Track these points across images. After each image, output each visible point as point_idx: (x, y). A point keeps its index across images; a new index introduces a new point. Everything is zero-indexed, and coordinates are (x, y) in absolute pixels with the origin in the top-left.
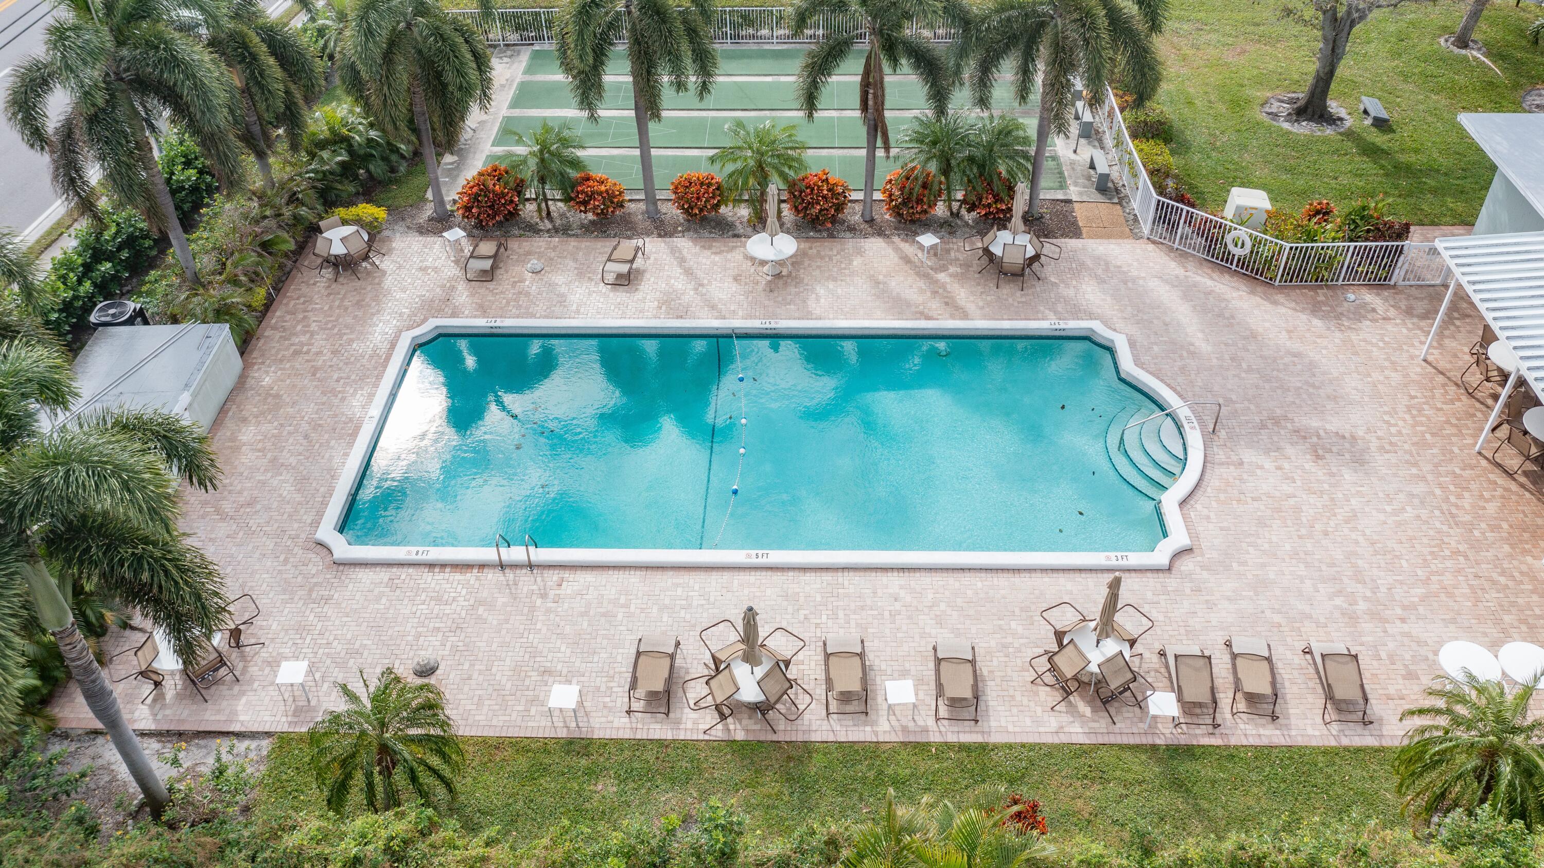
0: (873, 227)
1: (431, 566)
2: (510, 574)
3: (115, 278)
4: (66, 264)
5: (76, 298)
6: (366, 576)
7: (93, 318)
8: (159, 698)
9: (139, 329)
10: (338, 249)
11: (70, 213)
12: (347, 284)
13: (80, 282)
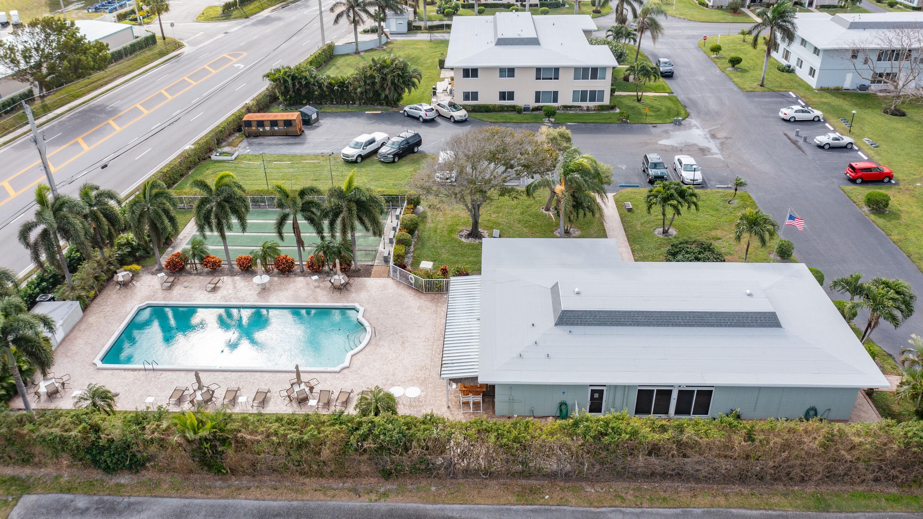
0: (303, 273)
1: (125, 370)
2: (147, 372)
3: (47, 288)
4: (32, 283)
5: (33, 293)
6: (105, 372)
7: (37, 299)
8: (39, 401)
9: (52, 303)
10: (120, 279)
11: (36, 268)
12: (124, 290)
13: (35, 288)
